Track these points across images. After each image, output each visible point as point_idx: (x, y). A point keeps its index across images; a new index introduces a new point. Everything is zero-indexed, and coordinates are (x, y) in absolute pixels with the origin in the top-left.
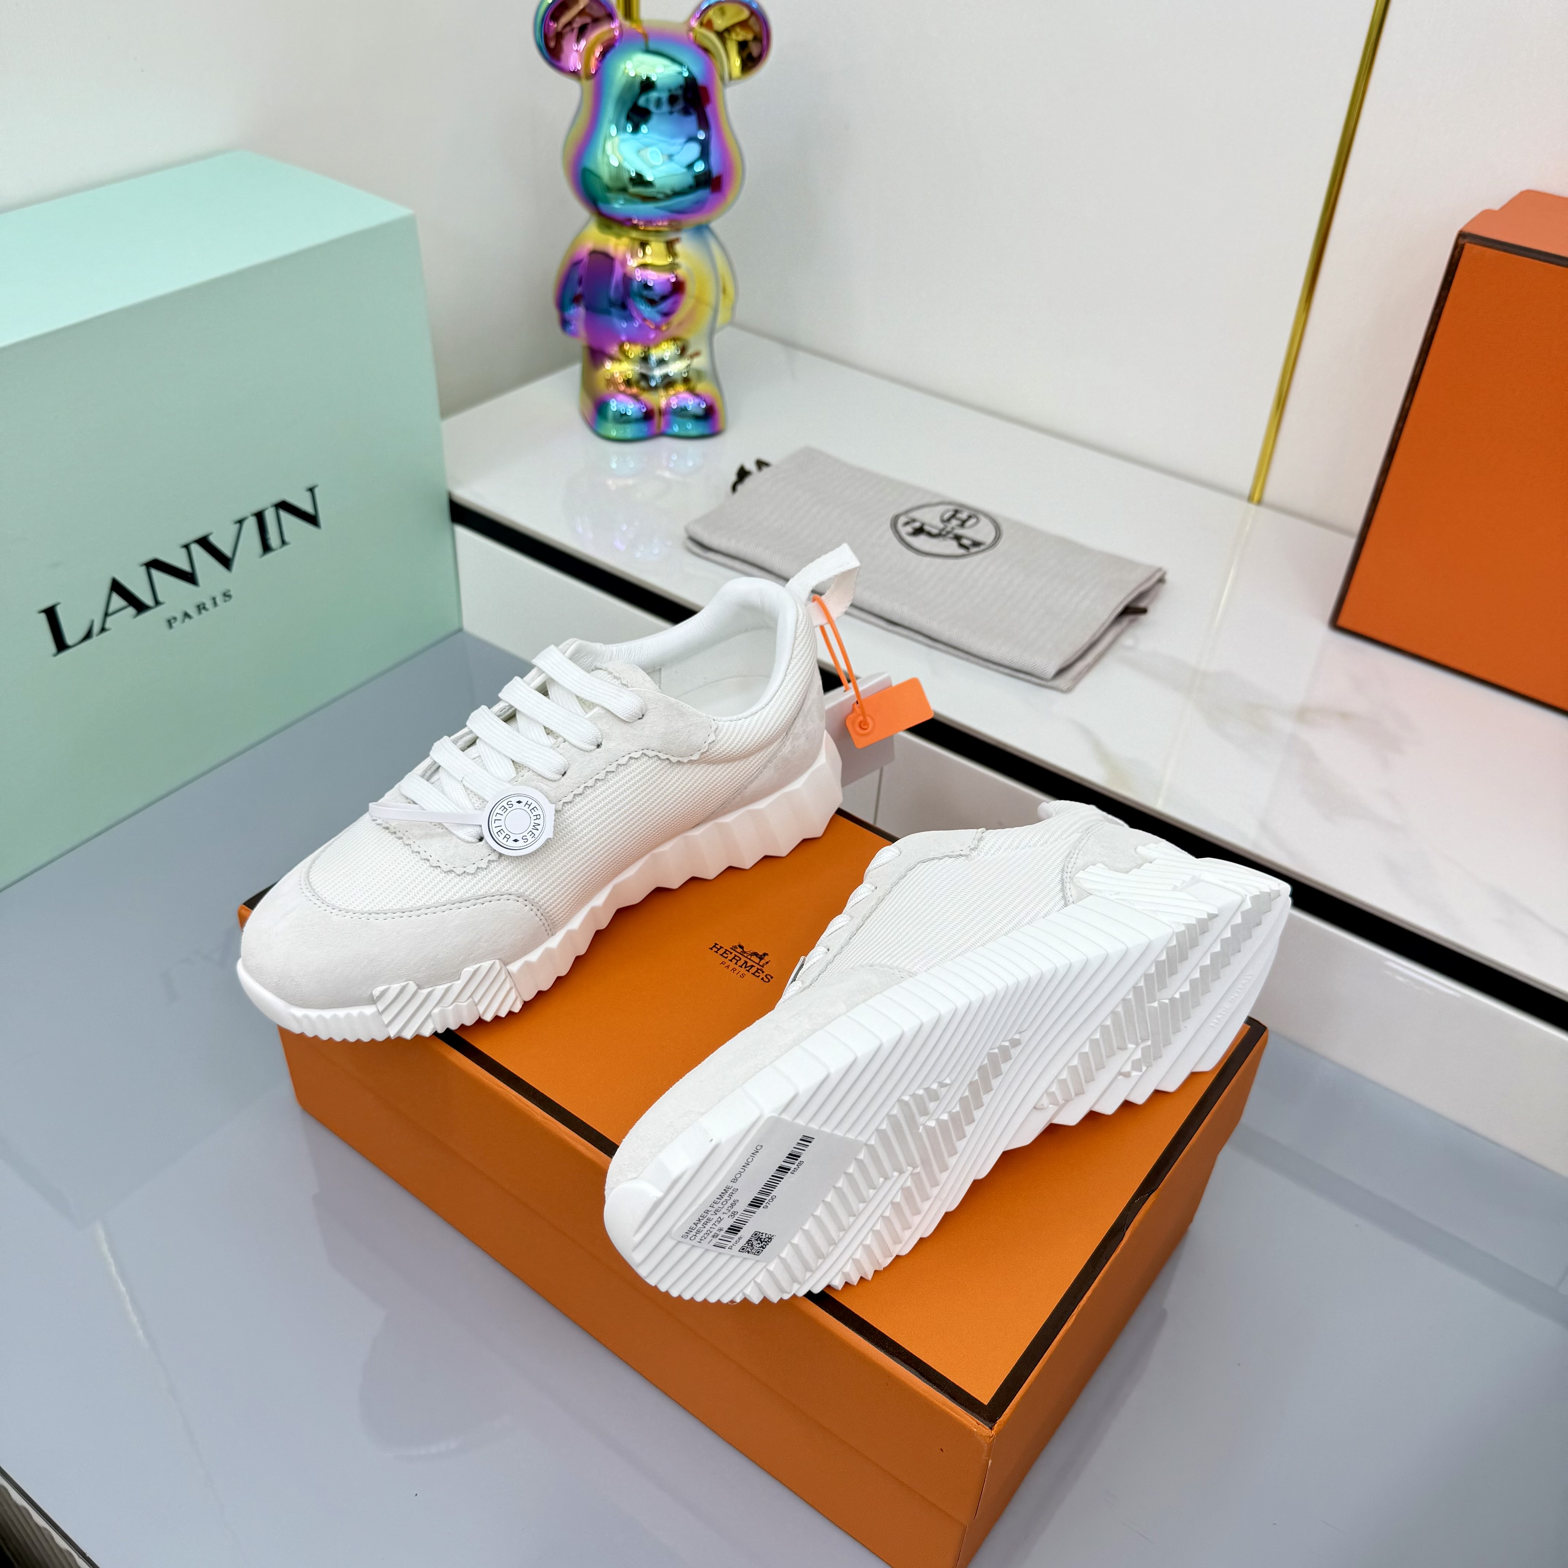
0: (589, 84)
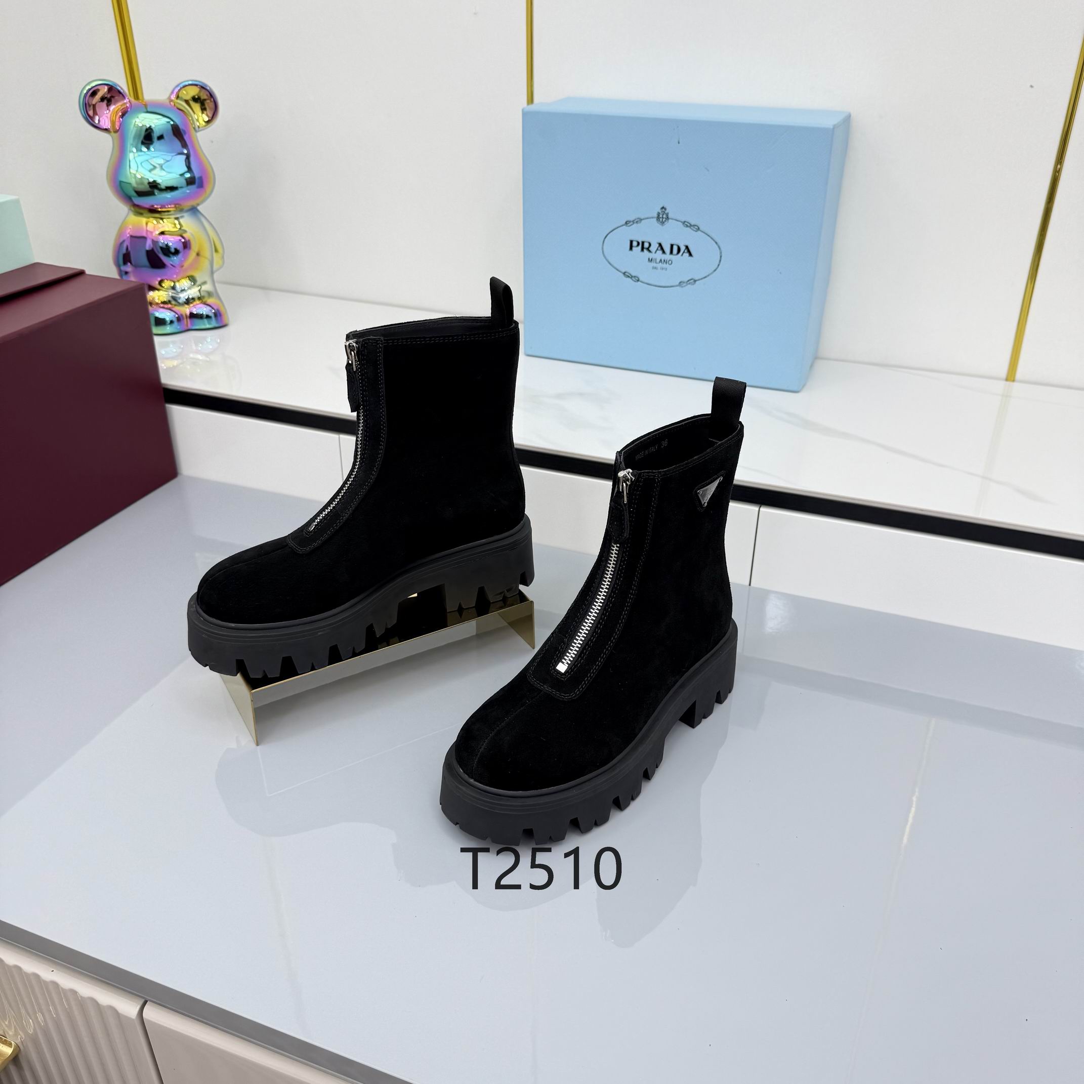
0: (116, 135)
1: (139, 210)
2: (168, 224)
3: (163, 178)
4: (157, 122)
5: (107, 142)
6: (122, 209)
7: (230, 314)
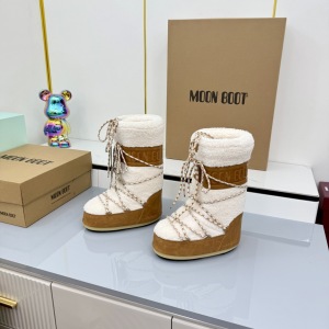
0: (47, 102)
1: (51, 119)
2: (58, 122)
3: (57, 111)
4: (57, 99)
5: (44, 103)
6: (46, 119)
7: (72, 144)
